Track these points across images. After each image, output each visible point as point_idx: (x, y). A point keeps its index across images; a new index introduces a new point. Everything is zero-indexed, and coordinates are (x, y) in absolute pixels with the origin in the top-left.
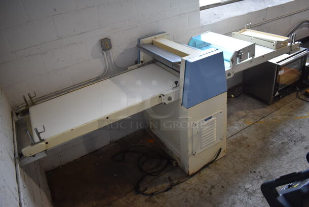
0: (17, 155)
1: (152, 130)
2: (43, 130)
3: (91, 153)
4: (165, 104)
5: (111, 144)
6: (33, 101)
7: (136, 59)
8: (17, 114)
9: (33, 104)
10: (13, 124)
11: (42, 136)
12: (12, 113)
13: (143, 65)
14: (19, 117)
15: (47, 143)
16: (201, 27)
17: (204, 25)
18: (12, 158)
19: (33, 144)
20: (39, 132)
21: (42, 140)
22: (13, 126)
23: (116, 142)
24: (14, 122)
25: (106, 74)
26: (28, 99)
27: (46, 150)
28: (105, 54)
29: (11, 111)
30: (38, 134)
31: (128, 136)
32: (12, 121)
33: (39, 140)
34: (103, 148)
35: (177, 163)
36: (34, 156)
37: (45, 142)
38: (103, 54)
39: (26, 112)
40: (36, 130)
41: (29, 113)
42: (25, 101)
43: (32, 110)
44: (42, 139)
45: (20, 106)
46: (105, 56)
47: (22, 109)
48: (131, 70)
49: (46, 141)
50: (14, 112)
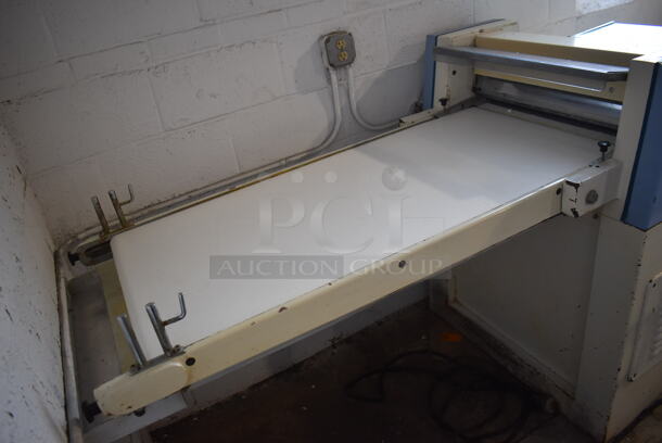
0: (76, 413)
1: (455, 306)
2: (178, 312)
3: (281, 373)
4: (575, 213)
5: (334, 346)
6: (124, 217)
7: (415, 99)
8: (73, 258)
9: (125, 225)
10: (58, 290)
11: (175, 335)
12: (56, 256)
13: (447, 112)
14: (80, 268)
15: (190, 362)
16: (578, 18)
17: (585, 12)
18: (54, 426)
19: (140, 365)
20: (163, 318)
21: (171, 352)
22: (59, 299)
23: (349, 340)
24: (63, 284)
25: (333, 142)
26: (109, 210)
27: (184, 389)
28: (334, 77)
29: (53, 248)
30: (160, 327)
31: (380, 323)
32: (58, 280)
33: (161, 352)
34: (312, 358)
35: (556, 405)
36: (140, 413)
37: (183, 358)
38: (329, 80)
39: (101, 251)
40: (153, 312)
41: (111, 256)
42: (101, 215)
43: (122, 244)
44: (173, 345)
45: (81, 236)
46: (335, 86)
47: (90, 240)
48: (414, 125)
49: (189, 353)
50: (61, 251)
